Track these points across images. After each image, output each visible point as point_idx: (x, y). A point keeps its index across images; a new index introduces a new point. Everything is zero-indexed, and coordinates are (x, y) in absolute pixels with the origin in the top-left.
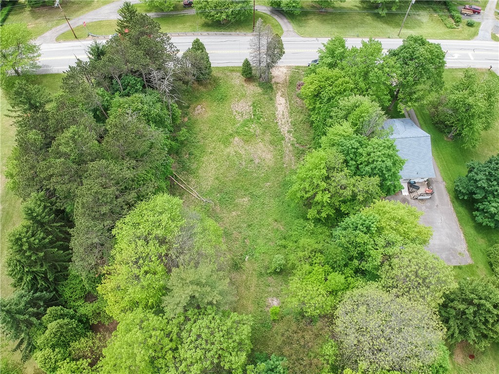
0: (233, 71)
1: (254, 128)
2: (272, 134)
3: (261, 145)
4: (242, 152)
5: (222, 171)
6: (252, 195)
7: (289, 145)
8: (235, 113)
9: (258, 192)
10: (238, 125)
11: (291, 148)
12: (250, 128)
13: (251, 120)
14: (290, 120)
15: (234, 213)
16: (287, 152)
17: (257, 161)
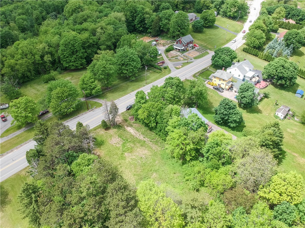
0: (96, 129)
1: (129, 145)
2: (139, 143)
3: (138, 149)
4: (134, 157)
5: (133, 171)
6: (156, 171)
7: (149, 142)
8: (115, 145)
9: (157, 168)
10: (121, 148)
11: (151, 143)
12: (127, 146)
13: (124, 143)
14: (140, 133)
16: (151, 145)
17: (144, 156)
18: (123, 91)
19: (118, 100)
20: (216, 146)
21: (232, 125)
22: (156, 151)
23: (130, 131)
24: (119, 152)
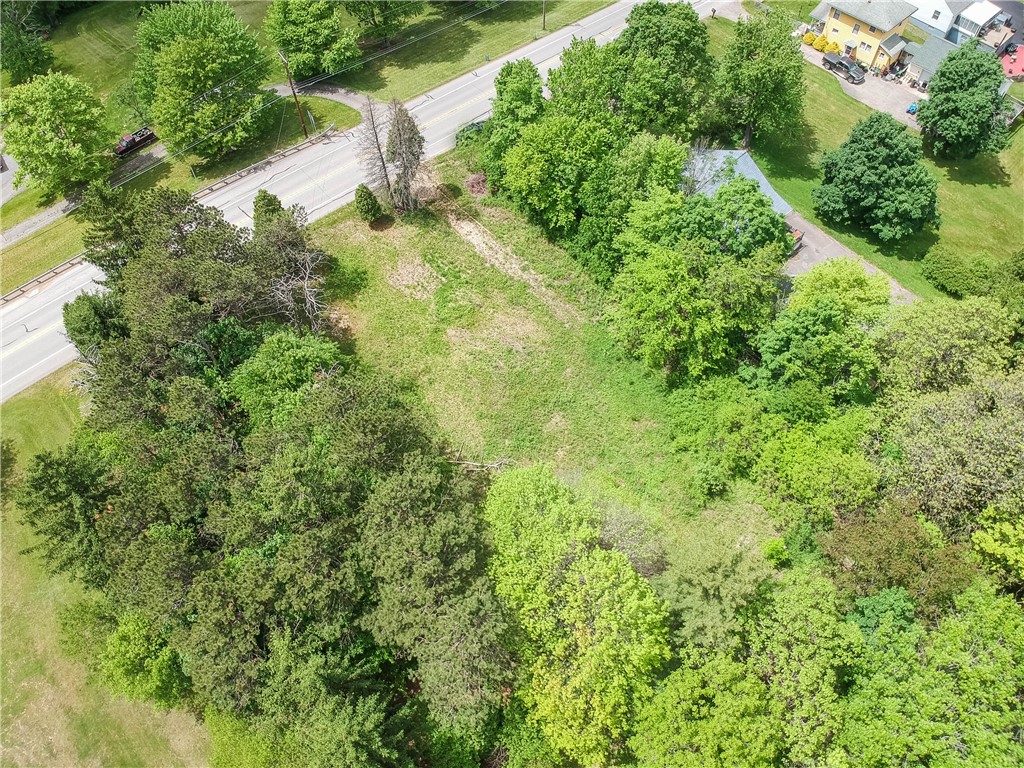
0: (335, 222)
1: (463, 296)
2: (503, 289)
3: (500, 317)
4: (480, 347)
5: (477, 399)
6: (562, 406)
7: (544, 289)
8: (407, 292)
9: (567, 394)
10: (432, 306)
11: (551, 293)
12: (456, 301)
13: (445, 288)
14: (508, 248)
15: (560, 453)
16: (550, 302)
17: (519, 346)
18: (444, 60)
19: (423, 97)
20: (821, 328)
21: (887, 232)
22: (567, 325)
23: (469, 237)
24: (426, 323)
